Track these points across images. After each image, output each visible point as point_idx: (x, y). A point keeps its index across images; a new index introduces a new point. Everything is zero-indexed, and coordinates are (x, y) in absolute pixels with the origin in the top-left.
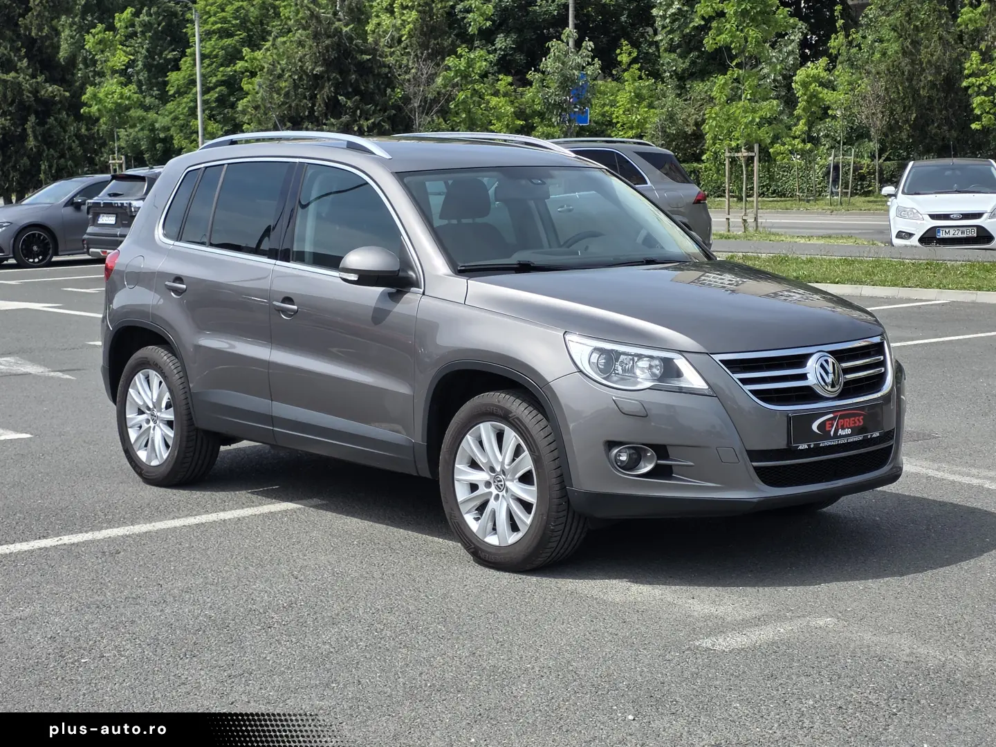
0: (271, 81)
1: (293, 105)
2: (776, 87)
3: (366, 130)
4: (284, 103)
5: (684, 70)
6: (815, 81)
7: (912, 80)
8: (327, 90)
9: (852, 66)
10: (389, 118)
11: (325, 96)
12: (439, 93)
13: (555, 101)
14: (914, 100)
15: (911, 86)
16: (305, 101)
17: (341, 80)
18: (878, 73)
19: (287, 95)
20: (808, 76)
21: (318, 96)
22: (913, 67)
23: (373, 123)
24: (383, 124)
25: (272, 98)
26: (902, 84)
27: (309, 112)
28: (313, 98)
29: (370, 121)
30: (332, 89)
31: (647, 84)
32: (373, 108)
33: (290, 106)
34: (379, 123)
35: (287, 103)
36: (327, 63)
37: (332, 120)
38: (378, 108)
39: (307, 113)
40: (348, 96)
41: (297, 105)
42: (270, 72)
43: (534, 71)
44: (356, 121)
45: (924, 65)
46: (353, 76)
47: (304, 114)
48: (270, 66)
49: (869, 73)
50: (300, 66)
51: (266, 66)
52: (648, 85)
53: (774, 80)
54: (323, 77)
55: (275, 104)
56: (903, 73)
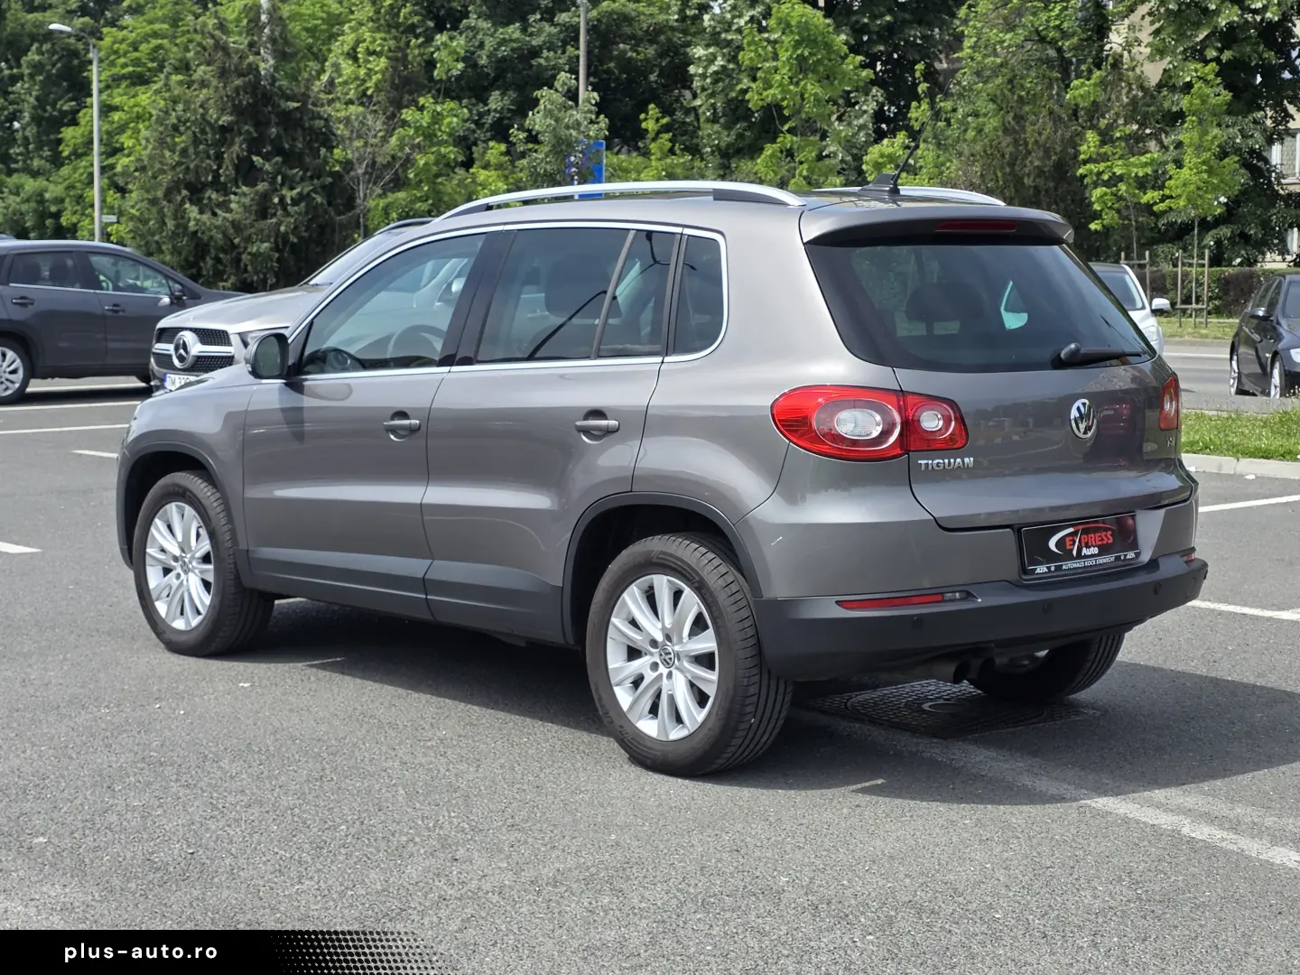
0: (162, 133)
1: (192, 166)
2: (843, 169)
3: (289, 202)
4: (179, 164)
5: (729, 145)
6: (890, 162)
7: (1014, 164)
8: (237, 148)
9: (939, 145)
10: (324, 187)
11: (235, 156)
12: (393, 157)
13: (545, 171)
14: (1016, 191)
15: (1012, 173)
16: (208, 161)
17: (255, 135)
18: (972, 155)
19: (184, 152)
20: (882, 156)
21: (225, 156)
22: (1017, 149)
23: (300, 194)
24: (314, 195)
25: (163, 156)
26: (1002, 168)
27: (213, 177)
28: (219, 157)
29: (295, 192)
30: (244, 146)
31: (682, 160)
32: (301, 173)
33: (188, 168)
34: (308, 194)
35: (183, 163)
36: (238, 111)
37: (244, 188)
38: (309, 174)
39: (210, 178)
40: (267, 158)
41: (197, 167)
42: (160, 121)
43: (518, 129)
44: (276, 190)
45: (1030, 146)
46: (274, 130)
47: (206, 179)
48: (161, 113)
49: (960, 154)
50: (202, 114)
51: (154, 112)
52: (683, 163)
53: (842, 161)
54: (232, 130)
55: (167, 165)
56: (1003, 156)
